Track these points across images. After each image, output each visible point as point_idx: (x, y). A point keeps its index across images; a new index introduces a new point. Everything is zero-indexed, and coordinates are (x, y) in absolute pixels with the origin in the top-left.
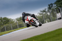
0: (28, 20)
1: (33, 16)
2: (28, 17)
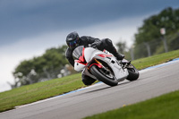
0: (84, 62)
1: (106, 45)
2: (87, 49)
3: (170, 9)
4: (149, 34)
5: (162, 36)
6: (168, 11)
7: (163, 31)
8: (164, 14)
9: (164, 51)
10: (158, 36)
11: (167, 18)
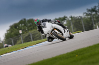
3: (25, 19)
4: (13, 33)
5: (20, 34)
6: (23, 20)
7: (21, 32)
8: (21, 22)
9: (21, 43)
10: (18, 35)
11: (23, 25)
